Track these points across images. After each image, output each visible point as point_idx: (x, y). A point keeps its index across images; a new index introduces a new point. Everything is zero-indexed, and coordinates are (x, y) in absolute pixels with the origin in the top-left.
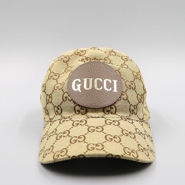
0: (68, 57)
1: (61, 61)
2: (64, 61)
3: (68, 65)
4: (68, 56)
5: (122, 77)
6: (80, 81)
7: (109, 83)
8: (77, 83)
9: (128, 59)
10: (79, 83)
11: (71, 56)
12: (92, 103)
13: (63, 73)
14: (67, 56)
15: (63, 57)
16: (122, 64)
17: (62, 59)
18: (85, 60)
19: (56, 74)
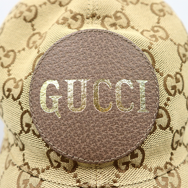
0: (33, 9)
1: (19, 20)
2: (25, 19)
3: (34, 30)
4: (34, 6)
5: (157, 66)
6: (57, 86)
7: (129, 89)
8: (51, 90)
9: (166, 9)
10: (56, 92)
11: (40, 6)
12: (87, 150)
13: (24, 49)
14: (31, 6)
15: (24, 8)
16: (153, 27)
17: (21, 13)
18: (71, 21)
19: (8, 52)
